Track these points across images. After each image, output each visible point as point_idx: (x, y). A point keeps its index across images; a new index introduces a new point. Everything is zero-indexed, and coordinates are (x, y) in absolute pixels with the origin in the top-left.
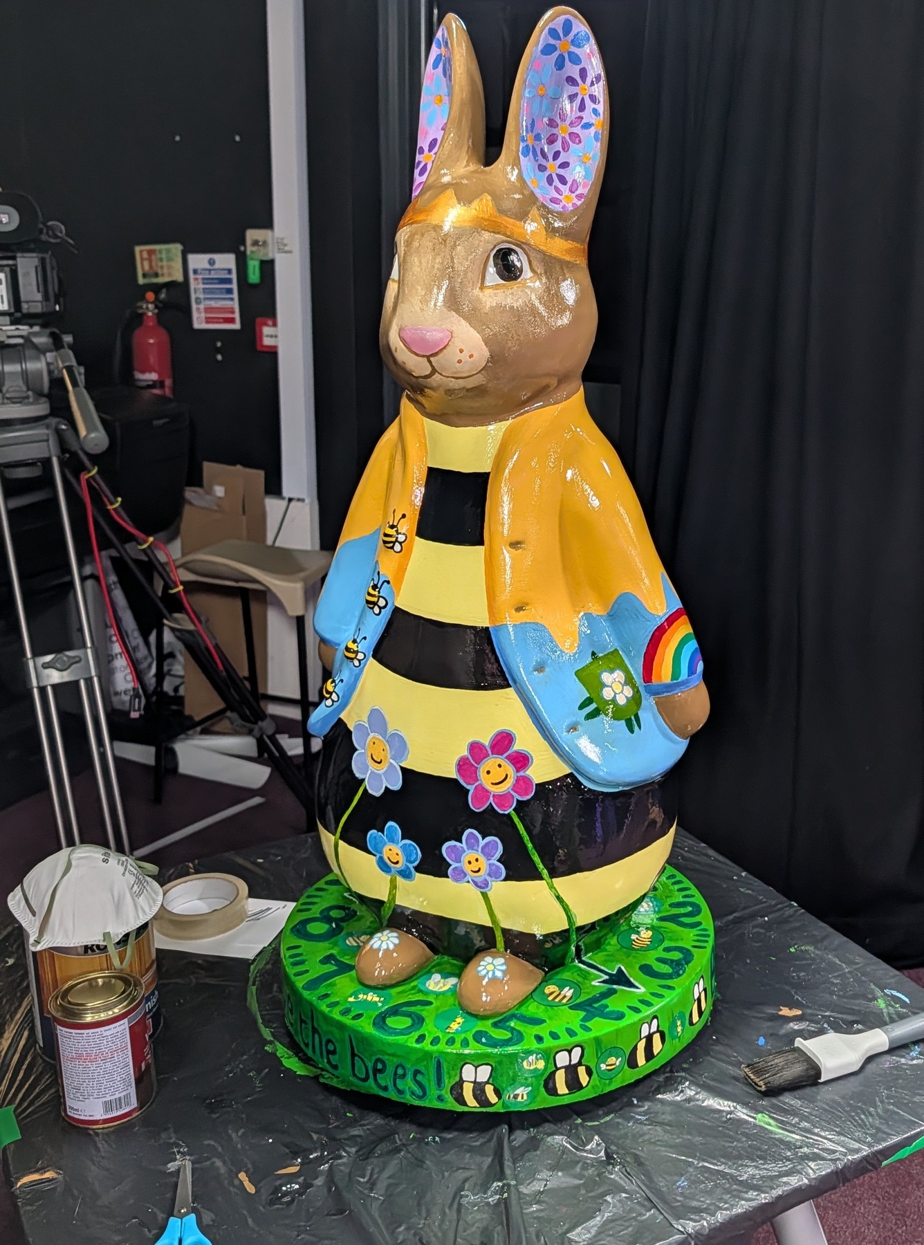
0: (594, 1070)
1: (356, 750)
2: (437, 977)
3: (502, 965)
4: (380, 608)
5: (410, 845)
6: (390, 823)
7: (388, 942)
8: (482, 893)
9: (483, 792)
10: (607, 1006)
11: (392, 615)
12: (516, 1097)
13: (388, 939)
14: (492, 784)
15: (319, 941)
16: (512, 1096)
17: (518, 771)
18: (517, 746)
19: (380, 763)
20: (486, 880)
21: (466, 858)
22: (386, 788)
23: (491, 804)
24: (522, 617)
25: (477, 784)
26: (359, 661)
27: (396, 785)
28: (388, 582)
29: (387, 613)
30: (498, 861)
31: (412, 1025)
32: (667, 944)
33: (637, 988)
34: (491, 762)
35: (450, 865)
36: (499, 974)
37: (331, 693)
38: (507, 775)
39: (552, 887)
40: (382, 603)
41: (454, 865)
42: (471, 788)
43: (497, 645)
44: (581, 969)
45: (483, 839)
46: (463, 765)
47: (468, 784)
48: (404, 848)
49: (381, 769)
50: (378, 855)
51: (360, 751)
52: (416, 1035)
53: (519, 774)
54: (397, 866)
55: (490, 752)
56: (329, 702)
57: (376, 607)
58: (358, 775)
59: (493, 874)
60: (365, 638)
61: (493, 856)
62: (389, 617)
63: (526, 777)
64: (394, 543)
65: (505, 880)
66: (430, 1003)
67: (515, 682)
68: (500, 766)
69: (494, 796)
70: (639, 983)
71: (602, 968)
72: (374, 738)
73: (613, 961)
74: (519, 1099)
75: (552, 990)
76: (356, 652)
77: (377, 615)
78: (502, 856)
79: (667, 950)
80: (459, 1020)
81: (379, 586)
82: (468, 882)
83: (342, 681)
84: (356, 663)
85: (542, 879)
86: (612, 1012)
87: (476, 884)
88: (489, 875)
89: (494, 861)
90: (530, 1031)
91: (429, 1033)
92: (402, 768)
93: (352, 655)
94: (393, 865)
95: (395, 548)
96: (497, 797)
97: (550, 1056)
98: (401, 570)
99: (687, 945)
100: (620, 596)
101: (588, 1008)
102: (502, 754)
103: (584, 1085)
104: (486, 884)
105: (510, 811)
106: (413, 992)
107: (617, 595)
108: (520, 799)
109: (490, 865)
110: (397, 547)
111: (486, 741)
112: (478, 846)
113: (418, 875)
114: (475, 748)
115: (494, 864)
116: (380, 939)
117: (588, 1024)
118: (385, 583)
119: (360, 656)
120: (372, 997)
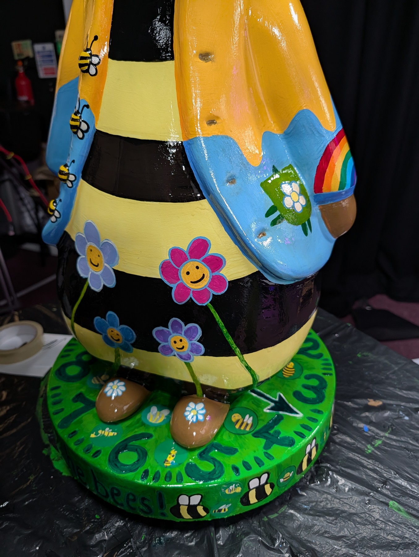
0: (275, 484)
1: (78, 256)
2: (154, 409)
3: (202, 409)
4: (83, 132)
5: (127, 328)
6: (110, 313)
7: (118, 390)
8: (185, 363)
9: (184, 289)
10: (279, 433)
11: (94, 139)
12: (220, 511)
13: (117, 388)
14: (191, 282)
15: (73, 382)
16: (217, 511)
17: (213, 272)
18: (212, 251)
19: (97, 266)
20: (189, 355)
21: (172, 339)
22: (104, 286)
23: (191, 298)
24: (213, 130)
25: (178, 283)
26: (71, 182)
27: (112, 283)
28: (87, 106)
29: (89, 136)
30: (198, 341)
31: (138, 460)
32: (306, 372)
33: (297, 413)
34: (190, 265)
35: (160, 344)
36: (201, 418)
37: (53, 211)
38: (204, 275)
39: (243, 360)
40: (84, 127)
41: (163, 344)
42: (174, 286)
43: (191, 158)
44: (253, 398)
45: (185, 325)
46: (165, 267)
47: (171, 283)
48: (122, 330)
49: (99, 271)
50: (104, 334)
51: (82, 256)
52: (141, 470)
53: (214, 274)
54: (119, 342)
55: (188, 257)
56: (53, 219)
57: (79, 131)
58: (82, 275)
59: (194, 350)
60: (73, 161)
61: (194, 338)
62: (92, 140)
63: (221, 277)
64: (88, 65)
65: (204, 355)
66: (149, 436)
67: (209, 193)
68: (197, 268)
69: (193, 292)
70: (297, 408)
71: (268, 396)
72: (90, 246)
73: (274, 389)
74: (223, 511)
75: (237, 418)
76: (68, 174)
77: (82, 139)
78: (201, 338)
79: (308, 377)
80: (173, 452)
81: (80, 111)
82: (175, 355)
83: (60, 200)
84: (70, 184)
85: (235, 355)
86: (285, 438)
87: (181, 357)
88: (191, 351)
89: (195, 341)
90: (228, 461)
91: (151, 467)
92: (114, 270)
93: (64, 177)
94: (115, 341)
95: (90, 71)
96: (196, 293)
97: (245, 483)
98: (98, 94)
99: (320, 372)
100: (298, 114)
101: (266, 435)
102: (199, 258)
103: (268, 494)
104: (189, 358)
105: (207, 303)
106: (138, 425)
107: (295, 112)
108: (216, 294)
109: (191, 344)
110: (92, 70)
111: (185, 246)
112: (182, 330)
113: (135, 349)
114: (176, 253)
115: (195, 344)
116: (112, 388)
117: (269, 451)
118: (85, 108)
119: (72, 178)
120: (108, 432)
